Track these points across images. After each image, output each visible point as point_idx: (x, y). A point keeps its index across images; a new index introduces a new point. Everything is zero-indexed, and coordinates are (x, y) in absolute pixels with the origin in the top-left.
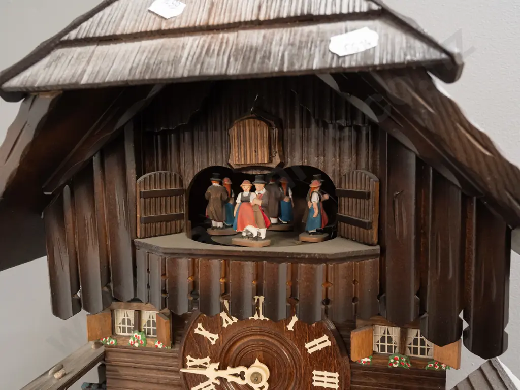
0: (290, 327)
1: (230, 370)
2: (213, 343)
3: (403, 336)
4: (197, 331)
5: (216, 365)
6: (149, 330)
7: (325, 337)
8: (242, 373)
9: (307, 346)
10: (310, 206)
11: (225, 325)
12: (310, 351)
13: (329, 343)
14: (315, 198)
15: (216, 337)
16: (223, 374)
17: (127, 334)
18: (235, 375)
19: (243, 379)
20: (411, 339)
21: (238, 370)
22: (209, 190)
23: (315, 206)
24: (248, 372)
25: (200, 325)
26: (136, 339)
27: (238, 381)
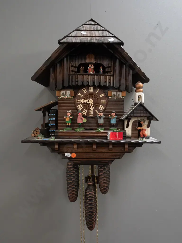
0: (97, 93)
1: (86, 100)
2: (82, 97)
3: (117, 93)
4: (79, 94)
5: (83, 100)
6: (68, 95)
7: (103, 94)
8: (88, 101)
9: (100, 96)
10: (100, 71)
11: (84, 93)
12: (100, 97)
13: (104, 95)
14: (101, 69)
15: (82, 95)
16: (84, 101)
17: (63, 96)
18: (87, 101)
19: (88, 102)
20: (118, 94)
21: (87, 100)
22: (80, 68)
23: (101, 71)
24: (89, 100)
25: (79, 93)
26: (65, 97)
27: (87, 102)
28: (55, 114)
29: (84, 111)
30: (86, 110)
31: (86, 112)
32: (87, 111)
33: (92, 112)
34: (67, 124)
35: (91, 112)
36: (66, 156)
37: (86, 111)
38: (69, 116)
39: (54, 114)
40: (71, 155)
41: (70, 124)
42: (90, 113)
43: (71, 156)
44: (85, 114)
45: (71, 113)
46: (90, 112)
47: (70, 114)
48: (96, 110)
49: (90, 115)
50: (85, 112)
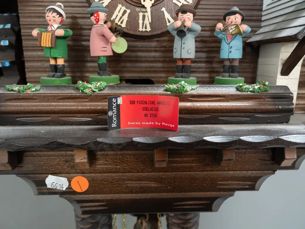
28: (8, 26)
29: (116, 12)
30: (124, 8)
31: (125, 18)
32: (128, 11)
33: (149, 14)
34: (52, 62)
35: (144, 17)
36: (49, 186)
37: (125, 12)
38: (56, 26)
39: (5, 24)
40: (70, 181)
41: (61, 62)
42: (141, 22)
43: (70, 185)
44: (124, 25)
45: (61, 15)
46: (141, 15)
47: (59, 19)
48: (164, 9)
49: (141, 29)
50: (120, 15)
